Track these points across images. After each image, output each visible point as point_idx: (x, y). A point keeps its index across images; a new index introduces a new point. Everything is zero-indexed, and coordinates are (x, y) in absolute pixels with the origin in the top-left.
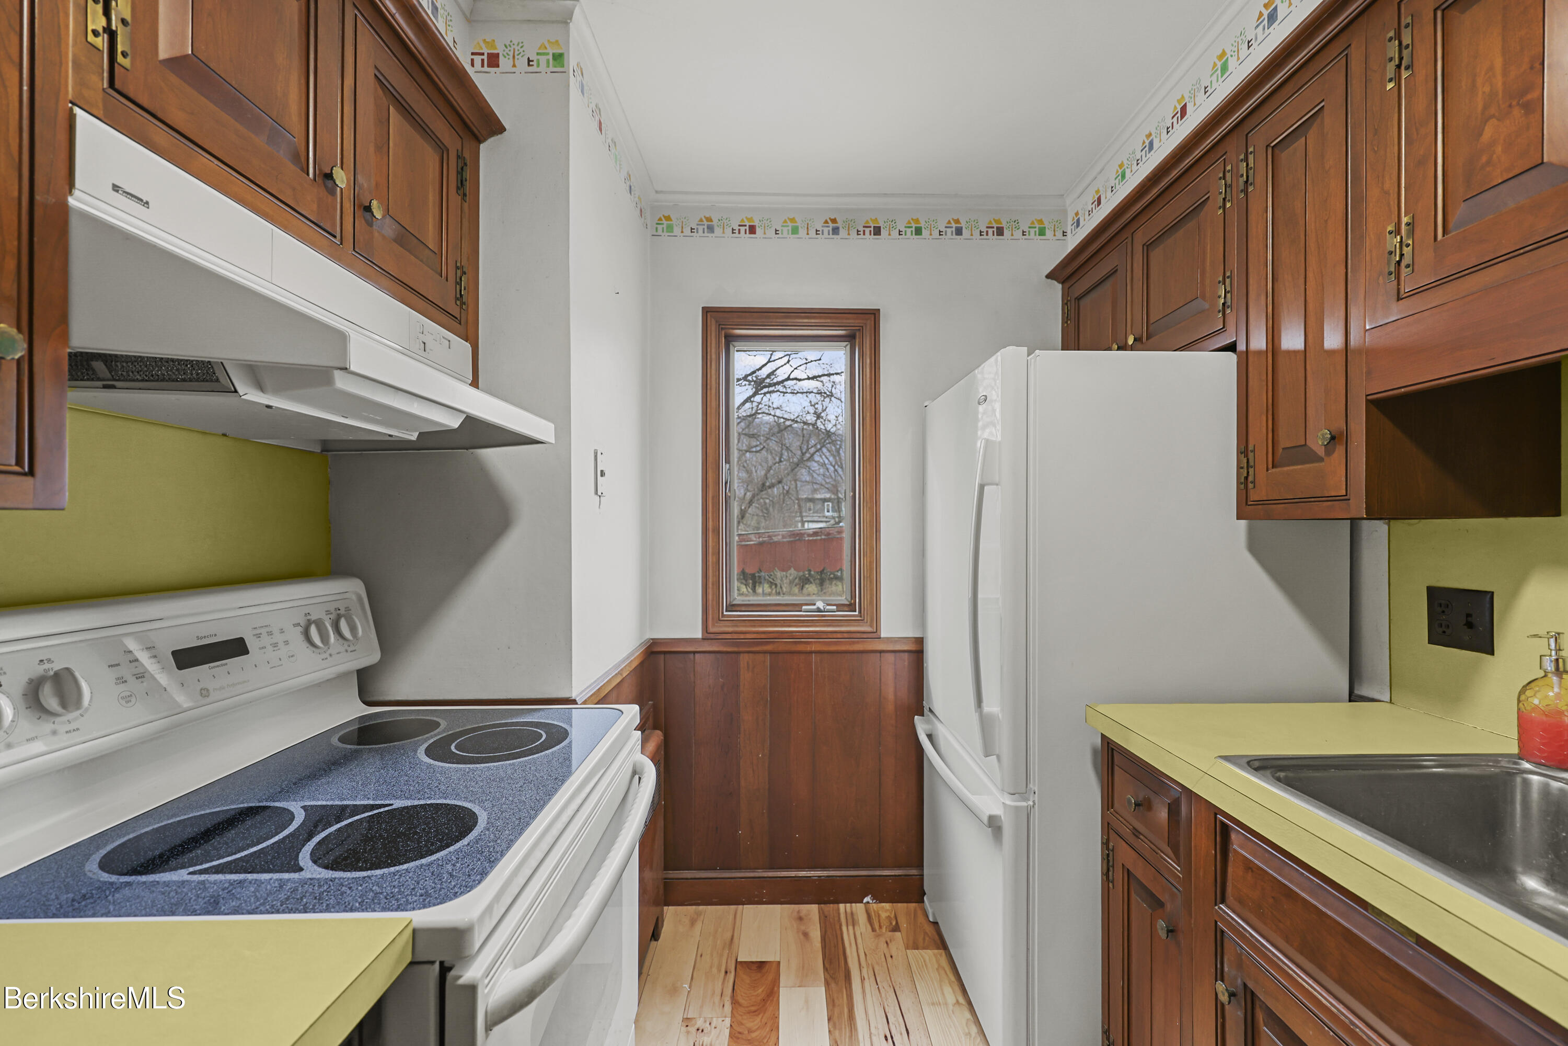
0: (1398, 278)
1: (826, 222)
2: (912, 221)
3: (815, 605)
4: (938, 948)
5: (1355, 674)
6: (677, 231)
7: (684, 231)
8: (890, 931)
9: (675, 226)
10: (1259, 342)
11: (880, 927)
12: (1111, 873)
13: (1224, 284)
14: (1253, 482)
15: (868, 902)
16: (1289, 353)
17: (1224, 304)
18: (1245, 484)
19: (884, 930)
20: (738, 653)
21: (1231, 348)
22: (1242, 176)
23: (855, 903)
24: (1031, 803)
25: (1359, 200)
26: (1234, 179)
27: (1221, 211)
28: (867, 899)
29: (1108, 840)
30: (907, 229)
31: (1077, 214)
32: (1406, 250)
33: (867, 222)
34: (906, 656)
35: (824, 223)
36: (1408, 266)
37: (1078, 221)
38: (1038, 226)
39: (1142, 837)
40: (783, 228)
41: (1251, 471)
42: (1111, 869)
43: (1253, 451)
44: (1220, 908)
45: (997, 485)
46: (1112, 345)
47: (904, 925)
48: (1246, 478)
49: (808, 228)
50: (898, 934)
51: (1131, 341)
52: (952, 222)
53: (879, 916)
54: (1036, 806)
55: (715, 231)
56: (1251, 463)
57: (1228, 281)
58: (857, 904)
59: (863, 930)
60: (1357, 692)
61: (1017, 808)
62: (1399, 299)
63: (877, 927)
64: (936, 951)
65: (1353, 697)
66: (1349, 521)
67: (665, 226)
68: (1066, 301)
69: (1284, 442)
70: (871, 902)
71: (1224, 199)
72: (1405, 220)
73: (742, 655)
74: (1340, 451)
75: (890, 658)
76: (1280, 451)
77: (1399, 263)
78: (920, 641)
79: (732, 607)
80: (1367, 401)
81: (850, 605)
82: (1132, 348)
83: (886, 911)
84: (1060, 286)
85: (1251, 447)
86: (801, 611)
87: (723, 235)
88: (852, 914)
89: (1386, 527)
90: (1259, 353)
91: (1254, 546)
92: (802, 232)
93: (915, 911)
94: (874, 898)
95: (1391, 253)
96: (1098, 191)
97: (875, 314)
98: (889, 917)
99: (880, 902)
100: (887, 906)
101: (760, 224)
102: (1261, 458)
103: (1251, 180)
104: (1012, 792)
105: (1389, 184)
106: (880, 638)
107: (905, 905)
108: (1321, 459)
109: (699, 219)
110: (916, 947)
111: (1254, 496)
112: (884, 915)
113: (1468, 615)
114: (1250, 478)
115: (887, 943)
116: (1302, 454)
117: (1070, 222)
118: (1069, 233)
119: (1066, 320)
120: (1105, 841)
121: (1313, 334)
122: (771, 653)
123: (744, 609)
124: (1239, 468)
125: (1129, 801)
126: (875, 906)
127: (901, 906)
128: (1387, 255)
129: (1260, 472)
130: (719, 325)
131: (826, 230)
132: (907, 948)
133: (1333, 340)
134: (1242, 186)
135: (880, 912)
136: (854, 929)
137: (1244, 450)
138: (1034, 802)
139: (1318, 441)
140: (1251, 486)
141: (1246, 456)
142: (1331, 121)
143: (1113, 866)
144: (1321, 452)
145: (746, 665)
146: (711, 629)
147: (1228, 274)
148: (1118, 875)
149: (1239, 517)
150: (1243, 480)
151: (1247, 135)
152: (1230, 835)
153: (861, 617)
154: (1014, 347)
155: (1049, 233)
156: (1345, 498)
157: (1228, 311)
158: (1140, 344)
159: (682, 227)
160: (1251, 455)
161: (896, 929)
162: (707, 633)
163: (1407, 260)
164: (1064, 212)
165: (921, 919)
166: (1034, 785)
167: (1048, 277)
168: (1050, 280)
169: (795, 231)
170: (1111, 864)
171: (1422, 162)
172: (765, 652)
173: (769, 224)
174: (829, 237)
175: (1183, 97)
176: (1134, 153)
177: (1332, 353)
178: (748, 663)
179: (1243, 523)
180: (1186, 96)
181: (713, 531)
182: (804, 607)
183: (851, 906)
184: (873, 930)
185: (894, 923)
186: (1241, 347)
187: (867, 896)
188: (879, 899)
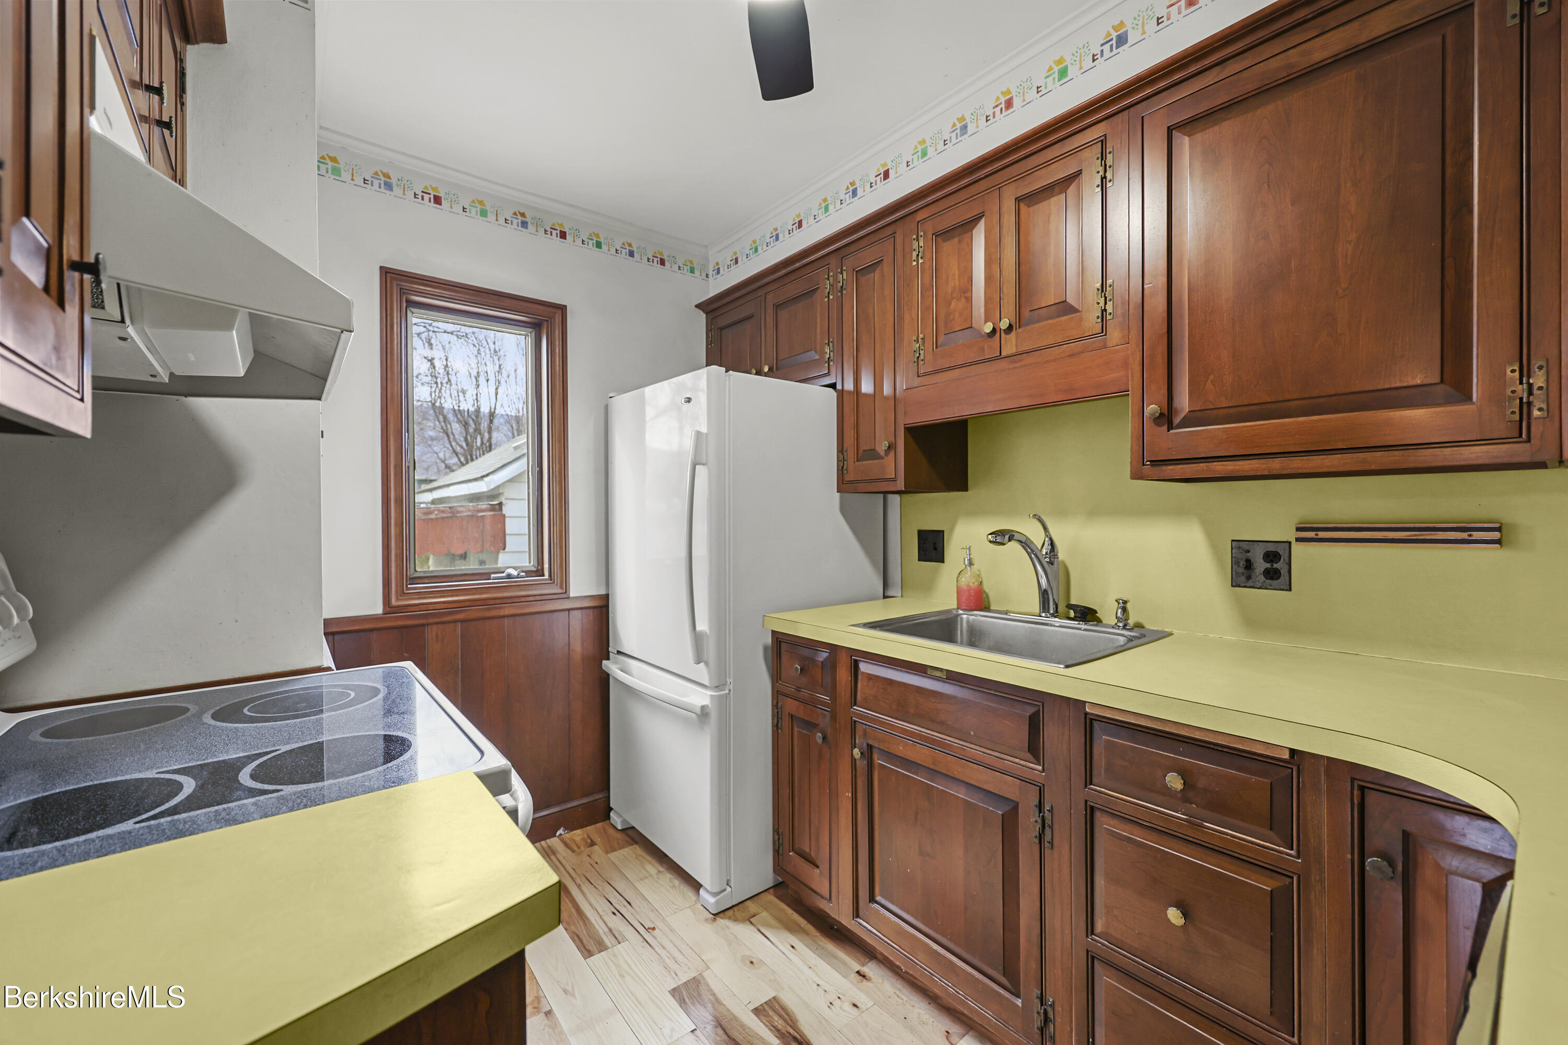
0: (918, 365)
1: (515, 214)
2: (593, 235)
3: (503, 572)
4: (632, 845)
5: (886, 585)
6: (346, 176)
7: (354, 178)
8: (588, 847)
9: (342, 171)
10: (849, 386)
11: (579, 847)
12: (780, 723)
13: (829, 345)
14: (846, 470)
15: (561, 835)
16: (865, 395)
17: (829, 358)
18: (841, 471)
19: (583, 848)
20: (423, 625)
21: (833, 386)
22: (839, 282)
23: (549, 838)
24: (728, 692)
25: (901, 319)
26: (835, 283)
27: (826, 300)
28: (560, 831)
29: (777, 703)
30: (589, 241)
31: (717, 264)
32: (922, 352)
33: (554, 224)
34: (590, 612)
35: (513, 214)
36: (922, 360)
37: (718, 269)
38: (689, 265)
39: (803, 690)
40: (471, 208)
41: (845, 463)
42: (780, 720)
43: (846, 451)
44: (854, 709)
45: (704, 465)
46: (751, 370)
47: (597, 839)
48: (843, 467)
49: (497, 215)
50: (596, 847)
51: (766, 369)
52: (626, 244)
53: (574, 841)
54: (732, 692)
55: (394, 189)
56: (845, 458)
57: (831, 344)
58: (551, 839)
59: (564, 854)
60: (886, 595)
61: (720, 696)
62: (918, 376)
63: (575, 848)
64: (631, 847)
65: (885, 597)
66: (882, 495)
67: (330, 167)
68: (710, 328)
69: (864, 446)
70: (563, 833)
71: (829, 293)
72: (921, 336)
73: (430, 627)
74: (892, 453)
75: (577, 614)
76: (861, 452)
77: (918, 357)
78: (606, 597)
79: (414, 580)
80: (905, 427)
81: (537, 571)
82: (766, 375)
83: (579, 835)
84: (704, 315)
85: (845, 449)
86: (490, 579)
87: (404, 197)
88: (549, 847)
89: (899, 498)
90: (849, 392)
91: (844, 510)
92: (491, 217)
93: (604, 829)
94: (566, 828)
95: (915, 351)
96: (735, 253)
97: (562, 309)
98: (583, 839)
99: (572, 831)
100: (578, 832)
101: (447, 196)
102: (851, 454)
103: (844, 287)
104: (717, 685)
105: (914, 316)
106: (569, 598)
107: (593, 826)
108: (882, 458)
109: (374, 172)
110: (614, 850)
111: (847, 478)
112: (578, 839)
113: (935, 544)
114: (845, 467)
115: (589, 856)
116: (872, 454)
117: (711, 269)
118: (710, 276)
119: (710, 342)
120: (775, 704)
121: (878, 384)
122: (462, 621)
123: (427, 582)
124: (838, 461)
125: (797, 669)
126: (568, 836)
127: (590, 829)
128: (913, 352)
129: (851, 463)
130: (401, 289)
131: (515, 221)
132: (607, 852)
133: (887, 390)
134: (839, 289)
135: (574, 838)
136: (555, 856)
137: (841, 450)
138: (730, 690)
139: (882, 447)
140: (845, 472)
141: (842, 454)
142: (886, 267)
143: (781, 718)
144: (882, 453)
145: (434, 636)
146: (394, 602)
147: (831, 340)
148: (786, 722)
149: (838, 492)
150: (840, 468)
151: (842, 258)
152: (859, 666)
153: (551, 580)
154: (717, 366)
155: (697, 273)
156: (894, 480)
157: (831, 363)
158: (771, 373)
159: (353, 175)
160: (845, 453)
161: (593, 844)
162: (389, 607)
163: (922, 357)
164: (707, 259)
165: (611, 831)
166: (730, 678)
167: (697, 306)
168: (697, 309)
169: (484, 213)
170: (780, 717)
171: (927, 309)
172: (456, 621)
173: (456, 199)
174: (518, 228)
175: (799, 214)
176: (764, 236)
177: (886, 398)
178: (437, 634)
179: (838, 494)
180: (802, 215)
181: (396, 501)
182: (493, 576)
183: (546, 843)
184: (573, 851)
185: (589, 841)
186: (839, 387)
187: (559, 829)
188: (570, 828)
